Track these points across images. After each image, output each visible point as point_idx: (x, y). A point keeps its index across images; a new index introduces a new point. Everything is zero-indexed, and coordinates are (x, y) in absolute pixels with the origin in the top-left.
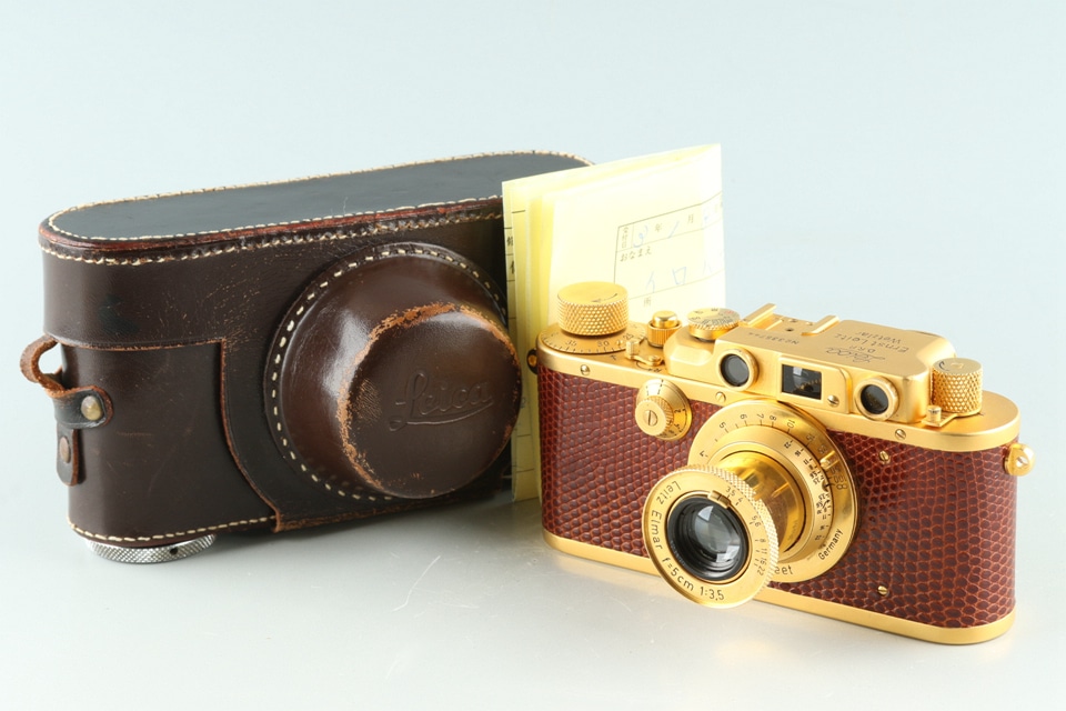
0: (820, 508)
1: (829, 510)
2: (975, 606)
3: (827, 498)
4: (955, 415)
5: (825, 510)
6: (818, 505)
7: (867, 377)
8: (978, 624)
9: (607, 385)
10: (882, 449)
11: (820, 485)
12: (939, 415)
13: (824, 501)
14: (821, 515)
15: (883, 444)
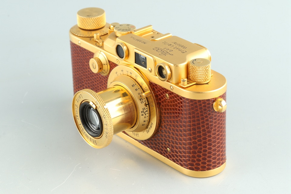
0: (143, 113)
1: (147, 115)
2: (206, 161)
3: (146, 110)
4: (195, 83)
5: (146, 115)
6: (142, 112)
7: (160, 61)
8: (202, 170)
9: (85, 50)
10: (166, 93)
11: (144, 104)
12: (186, 82)
13: (145, 111)
14: (143, 117)
15: (167, 91)
